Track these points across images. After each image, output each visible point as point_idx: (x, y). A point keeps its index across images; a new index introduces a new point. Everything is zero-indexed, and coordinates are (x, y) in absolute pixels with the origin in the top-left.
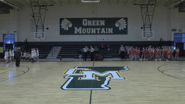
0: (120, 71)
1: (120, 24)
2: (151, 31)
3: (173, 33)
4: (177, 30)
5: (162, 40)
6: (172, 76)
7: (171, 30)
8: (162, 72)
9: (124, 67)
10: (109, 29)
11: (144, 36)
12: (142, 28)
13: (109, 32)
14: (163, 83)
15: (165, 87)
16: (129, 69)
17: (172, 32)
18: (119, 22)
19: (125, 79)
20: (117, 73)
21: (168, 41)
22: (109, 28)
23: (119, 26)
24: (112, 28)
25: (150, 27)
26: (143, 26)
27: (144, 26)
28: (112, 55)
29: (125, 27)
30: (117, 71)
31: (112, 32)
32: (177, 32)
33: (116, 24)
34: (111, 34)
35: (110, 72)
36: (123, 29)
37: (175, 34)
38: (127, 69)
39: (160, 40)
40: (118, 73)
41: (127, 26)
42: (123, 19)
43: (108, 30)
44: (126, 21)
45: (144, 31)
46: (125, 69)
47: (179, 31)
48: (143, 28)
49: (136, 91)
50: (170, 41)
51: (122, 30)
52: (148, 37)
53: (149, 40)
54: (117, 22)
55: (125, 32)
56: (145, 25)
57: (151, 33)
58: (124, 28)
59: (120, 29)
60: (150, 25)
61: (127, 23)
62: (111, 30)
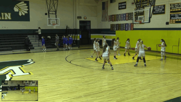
0: (23, 66)
1: (20, 8)
2: (56, 18)
3: (78, 21)
4: (82, 17)
5: (68, 28)
6: (80, 66)
7: (77, 17)
8: (70, 62)
9: (28, 60)
10: (6, 14)
11: (49, 23)
12: (46, 14)
13: (6, 18)
14: (72, 73)
15: (74, 78)
16: (34, 62)
17: (77, 19)
18: (18, 6)
19: (30, 74)
20: (19, 68)
21: (74, 29)
22: (6, 12)
23: (19, 10)
24: (9, 13)
25: (55, 13)
26: (47, 12)
27: (49, 13)
28: (11, 47)
29: (26, 12)
30: (20, 66)
31: (10, 18)
32: (83, 19)
33: (15, 7)
34: (8, 20)
35: (11, 68)
36: (24, 14)
37: (81, 22)
38: (32, 62)
39: (66, 28)
40: (21, 68)
41: (28, 11)
42: (23, 2)
43: (4, 15)
44: (27, 5)
45: (49, 17)
46: (30, 63)
47: (84, 19)
48: (48, 14)
49: (45, 87)
50: (76, 28)
51: (22, 15)
52: (54, 24)
53: (55, 27)
54: (16, 6)
55: (26, 18)
56: (50, 11)
57: (56, 20)
58: (26, 14)
59: (20, 14)
60: (56, 12)
61: (28, 8)
62: (8, 15)
